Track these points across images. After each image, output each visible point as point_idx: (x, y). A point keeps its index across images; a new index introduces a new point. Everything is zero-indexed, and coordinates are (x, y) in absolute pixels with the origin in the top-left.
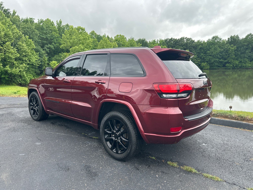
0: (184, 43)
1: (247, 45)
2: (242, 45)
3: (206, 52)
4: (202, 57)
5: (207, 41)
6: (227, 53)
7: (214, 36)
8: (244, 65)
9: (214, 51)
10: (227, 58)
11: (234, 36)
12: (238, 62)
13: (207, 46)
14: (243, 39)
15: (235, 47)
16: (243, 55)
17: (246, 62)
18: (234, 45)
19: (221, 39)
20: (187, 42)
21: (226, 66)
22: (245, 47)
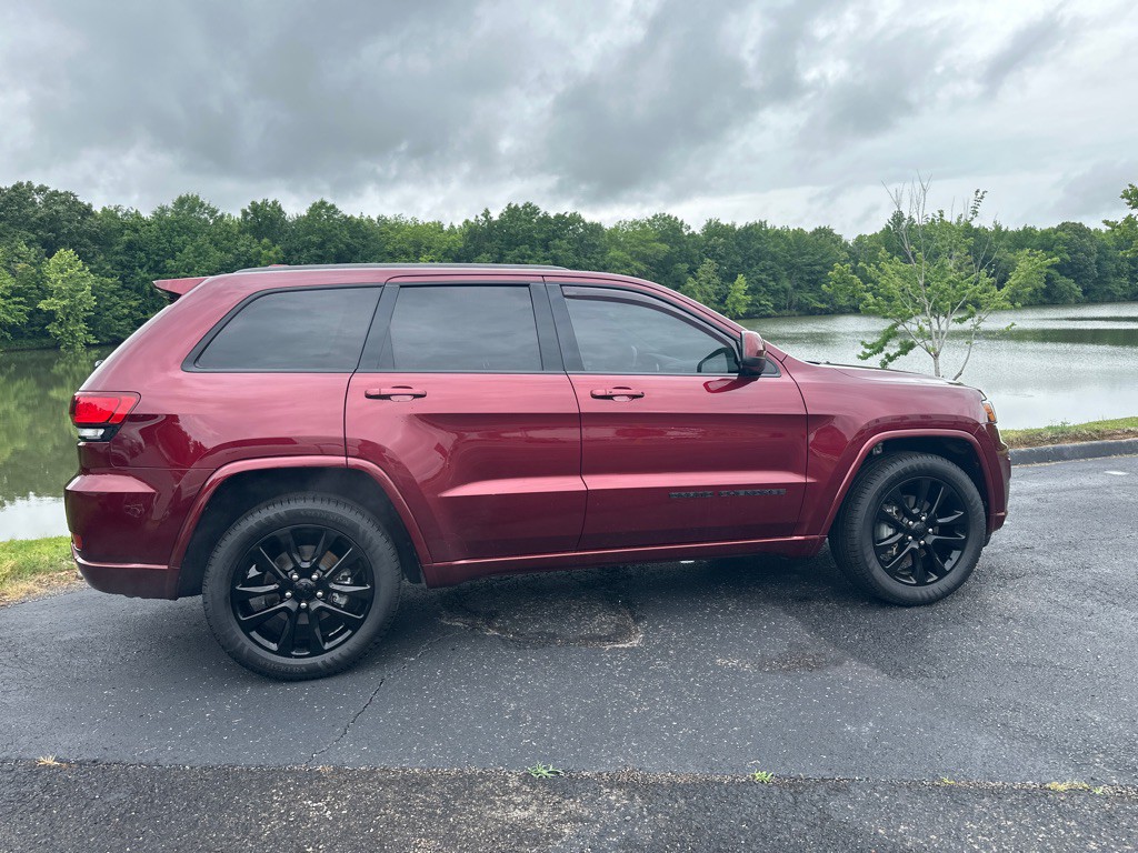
0: (39, 215)
1: (321, 246)
2: (304, 242)
3: (159, 262)
4: (147, 288)
5: (155, 214)
7: (184, 195)
9: (198, 262)
11: (265, 203)
13: (158, 238)
14: (299, 220)
15: (278, 247)
18: (275, 242)
19: (213, 212)
20: (57, 212)
22: (313, 251)
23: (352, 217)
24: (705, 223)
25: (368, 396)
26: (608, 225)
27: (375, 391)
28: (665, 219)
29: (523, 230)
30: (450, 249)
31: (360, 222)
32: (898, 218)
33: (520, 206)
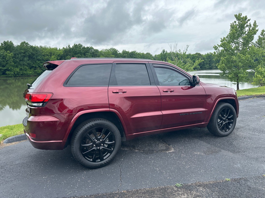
1: (24, 53)
2: (19, 52)
6: (4, 60)
8: (25, 72)
10: (6, 65)
11: (8, 42)
12: (18, 69)
14: (18, 46)
15: (12, 53)
16: (21, 63)
17: (27, 69)
18: (11, 52)
21: (6, 74)
22: (22, 54)
23: (32, 46)
24: (122, 51)
25: (113, 93)
26: (100, 50)
27: (115, 91)
28: (113, 49)
29: (78, 50)
30: (59, 54)
31: (35, 47)
32: (164, 51)
33: (78, 44)
